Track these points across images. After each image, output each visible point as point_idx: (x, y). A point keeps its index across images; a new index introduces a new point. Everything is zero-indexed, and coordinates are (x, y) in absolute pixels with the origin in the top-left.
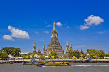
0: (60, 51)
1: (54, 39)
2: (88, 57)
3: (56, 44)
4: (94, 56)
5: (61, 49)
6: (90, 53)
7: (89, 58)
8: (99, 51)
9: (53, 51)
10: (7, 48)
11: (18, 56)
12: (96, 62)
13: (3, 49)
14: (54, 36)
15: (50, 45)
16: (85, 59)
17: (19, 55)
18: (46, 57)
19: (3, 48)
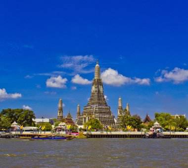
0: (107, 116)
1: (96, 94)
2: (156, 128)
3: (100, 104)
4: (166, 127)
5: (109, 113)
6: (160, 121)
7: (158, 129)
8: (177, 117)
9: (93, 116)
10: (10, 110)
11: (31, 126)
12: (170, 138)
13: (4, 112)
14: (97, 89)
15: (88, 105)
16: (151, 131)
17: (33, 124)
18: (79, 127)
19: (3, 110)
